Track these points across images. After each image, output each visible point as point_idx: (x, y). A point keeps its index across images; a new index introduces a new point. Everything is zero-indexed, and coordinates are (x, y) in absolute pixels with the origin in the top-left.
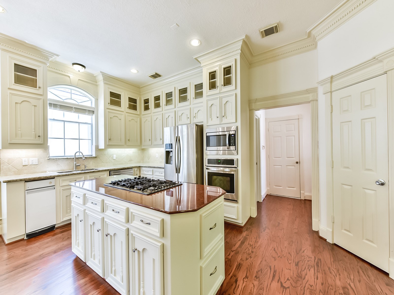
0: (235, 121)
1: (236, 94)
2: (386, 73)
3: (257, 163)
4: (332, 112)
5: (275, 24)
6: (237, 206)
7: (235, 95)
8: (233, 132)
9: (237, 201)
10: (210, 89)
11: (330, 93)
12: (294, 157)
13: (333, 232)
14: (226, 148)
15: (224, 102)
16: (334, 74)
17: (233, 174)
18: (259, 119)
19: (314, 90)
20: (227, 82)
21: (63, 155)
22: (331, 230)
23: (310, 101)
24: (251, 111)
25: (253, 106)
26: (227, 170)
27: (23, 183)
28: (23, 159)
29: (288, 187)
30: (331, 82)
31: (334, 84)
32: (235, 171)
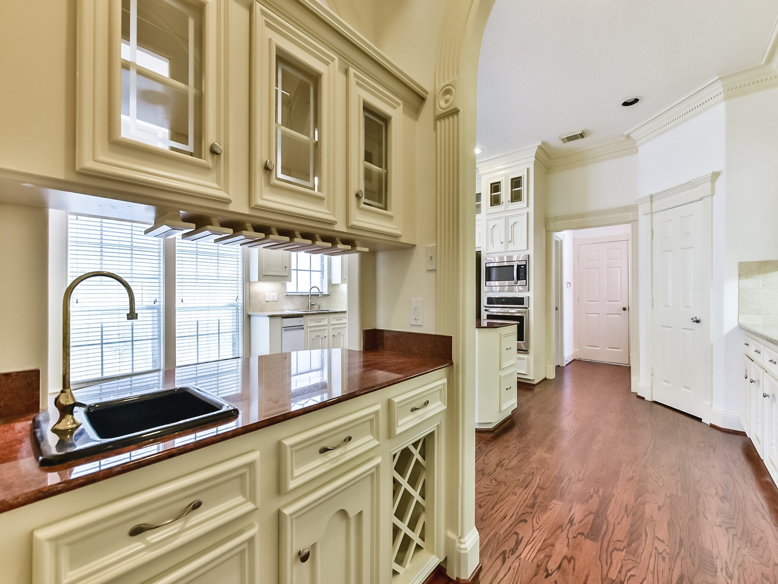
0: (526, 249)
1: (528, 214)
2: (701, 199)
3: (557, 309)
4: (652, 239)
5: (580, 131)
6: (528, 358)
7: (526, 214)
8: (524, 263)
9: (527, 351)
10: (491, 206)
11: (650, 214)
12: (619, 300)
13: (652, 386)
14: (512, 282)
15: (511, 222)
16: (653, 192)
17: (523, 317)
18: (561, 241)
19: (633, 208)
20: (516, 197)
21: (296, 291)
22: (650, 385)
23: (631, 221)
24: (548, 233)
25: (552, 227)
26: (513, 311)
27: (279, 320)
28: (267, 294)
29: (610, 348)
30: (652, 202)
31: (654, 203)
32: (525, 312)
